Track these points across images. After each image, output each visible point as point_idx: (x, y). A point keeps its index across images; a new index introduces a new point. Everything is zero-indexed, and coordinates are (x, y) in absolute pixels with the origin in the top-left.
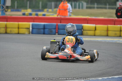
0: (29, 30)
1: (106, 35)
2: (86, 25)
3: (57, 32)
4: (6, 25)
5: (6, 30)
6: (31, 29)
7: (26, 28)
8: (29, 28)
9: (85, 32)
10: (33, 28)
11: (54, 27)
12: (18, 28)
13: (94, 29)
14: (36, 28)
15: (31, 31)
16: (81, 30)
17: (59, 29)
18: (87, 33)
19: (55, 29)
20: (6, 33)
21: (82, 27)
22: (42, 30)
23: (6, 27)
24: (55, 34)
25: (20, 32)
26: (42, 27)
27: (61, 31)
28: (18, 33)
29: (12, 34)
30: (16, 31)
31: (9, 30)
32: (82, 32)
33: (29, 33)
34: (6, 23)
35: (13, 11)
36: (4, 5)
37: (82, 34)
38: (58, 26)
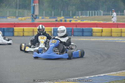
0: (51, 33)
1: (111, 35)
2: (95, 29)
3: (72, 34)
5: (33, 33)
6: (53, 32)
7: (49, 32)
8: (51, 32)
9: (94, 34)
10: (54, 32)
11: (70, 31)
13: (101, 31)
16: (91, 32)
17: (74, 32)
18: (96, 34)
19: (71, 32)
21: (92, 30)
23: (33, 31)
24: (71, 36)
27: (76, 34)
33: (52, 36)
34: (33, 28)
35: (51, 18)
36: (33, 14)
37: (92, 35)
38: (73, 29)
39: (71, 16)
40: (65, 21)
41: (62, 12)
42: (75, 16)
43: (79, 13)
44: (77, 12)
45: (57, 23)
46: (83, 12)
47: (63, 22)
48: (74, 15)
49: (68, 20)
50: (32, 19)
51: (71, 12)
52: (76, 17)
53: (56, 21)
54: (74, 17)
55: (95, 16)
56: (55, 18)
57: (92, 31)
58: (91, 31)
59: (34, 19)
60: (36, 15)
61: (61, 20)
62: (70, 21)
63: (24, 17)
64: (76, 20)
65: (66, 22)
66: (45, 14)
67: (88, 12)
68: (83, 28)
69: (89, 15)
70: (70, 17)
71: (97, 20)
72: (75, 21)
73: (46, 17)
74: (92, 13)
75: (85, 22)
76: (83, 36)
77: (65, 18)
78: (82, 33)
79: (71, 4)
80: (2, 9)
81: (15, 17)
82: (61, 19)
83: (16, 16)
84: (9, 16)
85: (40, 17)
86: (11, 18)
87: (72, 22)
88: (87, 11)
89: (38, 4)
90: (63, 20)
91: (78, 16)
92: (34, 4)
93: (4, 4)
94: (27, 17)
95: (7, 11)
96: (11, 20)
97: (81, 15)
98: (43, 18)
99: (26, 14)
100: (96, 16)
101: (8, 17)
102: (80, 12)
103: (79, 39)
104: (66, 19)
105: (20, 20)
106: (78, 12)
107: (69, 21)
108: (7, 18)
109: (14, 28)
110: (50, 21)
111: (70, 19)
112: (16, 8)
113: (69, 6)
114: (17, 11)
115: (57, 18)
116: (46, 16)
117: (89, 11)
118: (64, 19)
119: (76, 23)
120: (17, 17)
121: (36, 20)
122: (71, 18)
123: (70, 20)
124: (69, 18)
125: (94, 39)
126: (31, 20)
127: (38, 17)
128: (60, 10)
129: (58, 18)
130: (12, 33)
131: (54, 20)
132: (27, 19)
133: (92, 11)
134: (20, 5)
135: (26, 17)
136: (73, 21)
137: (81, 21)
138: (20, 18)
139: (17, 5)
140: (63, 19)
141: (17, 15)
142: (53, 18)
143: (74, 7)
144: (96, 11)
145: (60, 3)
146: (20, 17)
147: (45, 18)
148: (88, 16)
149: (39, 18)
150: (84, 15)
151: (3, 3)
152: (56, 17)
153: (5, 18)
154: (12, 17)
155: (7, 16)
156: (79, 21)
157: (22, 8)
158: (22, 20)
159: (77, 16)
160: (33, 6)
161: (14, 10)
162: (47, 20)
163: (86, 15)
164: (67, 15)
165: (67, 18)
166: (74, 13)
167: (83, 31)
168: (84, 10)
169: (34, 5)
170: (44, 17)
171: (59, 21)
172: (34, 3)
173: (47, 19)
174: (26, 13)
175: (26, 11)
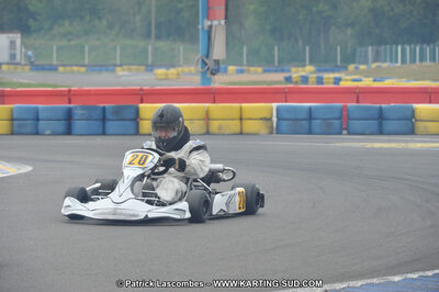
0: (269, 123)
2: (422, 108)
3: (344, 126)
4: (207, 112)
5: (208, 125)
6: (275, 119)
7: (261, 119)
8: (270, 119)
9: (420, 126)
10: (279, 119)
11: (337, 115)
12: (241, 119)
14: (288, 116)
15: (275, 125)
16: (410, 119)
17: (349, 119)
18: (425, 127)
19: (340, 119)
20: (208, 133)
21: (413, 111)
22: (305, 123)
23: (207, 118)
24: (340, 133)
25: (246, 130)
26: (305, 115)
27: (356, 125)
28: (241, 133)
29: (224, 135)
30: (234, 126)
31: (214, 126)
32: (413, 125)
33: (271, 133)
34: (206, 105)
35: (269, 71)
36: (207, 56)
37: (412, 131)
38: (347, 111)
39: (339, 63)
40: (320, 81)
41: (307, 48)
42: (354, 62)
43: (366, 52)
44: (359, 49)
45: (289, 88)
46: (383, 47)
47: (312, 85)
48: (349, 58)
49: (329, 76)
50: (204, 73)
51: (339, 48)
52: (357, 68)
53: (288, 79)
54: (351, 67)
55: (424, 64)
56: (283, 71)
57: (413, 116)
58: (411, 117)
59: (209, 76)
60: (217, 62)
61: (305, 79)
62: (337, 81)
63: (173, 66)
64: (357, 77)
65: (322, 83)
66: (247, 56)
67: (399, 48)
68: (383, 105)
69: (404, 61)
70: (337, 66)
71: (429, 79)
72: (354, 80)
73: (252, 69)
74: (413, 53)
75: (388, 83)
76: (381, 132)
77: (319, 71)
78: (380, 124)
79: (339, 20)
80: (98, 39)
81: (143, 68)
82: (303, 74)
83: (147, 65)
84: (121, 65)
85: (231, 68)
86: (129, 70)
87: (343, 84)
88: (394, 47)
89: (223, 22)
90: (313, 77)
91: (363, 63)
92: (209, 23)
93: (104, 22)
94: (186, 69)
95: (115, 48)
96: (128, 77)
97: (375, 60)
98: (242, 72)
99: (181, 57)
100: (428, 63)
101: (118, 69)
102: (370, 48)
103: (369, 145)
104: (320, 75)
105: (163, 77)
106: (363, 49)
107: (332, 81)
108: (114, 70)
109: (141, 105)
110: (264, 83)
111: (337, 75)
112: (148, 36)
113: (333, 28)
114: (150, 48)
115: (289, 71)
116: (250, 64)
117: (403, 44)
118: (315, 75)
119: (356, 88)
120: (150, 68)
121: (216, 77)
122: (339, 71)
123: (335, 79)
124: (333, 71)
125: (419, 145)
126: (198, 79)
127: (222, 66)
128: (300, 43)
129: (293, 69)
130: (131, 125)
131: (280, 77)
132: (186, 75)
133: (413, 46)
134: (159, 26)
135: (179, 66)
136: (347, 80)
137: (375, 81)
138: (160, 71)
139: (150, 25)
140: (314, 73)
141: (150, 61)
142: (276, 71)
143: (349, 31)
144: (428, 44)
145: (301, 17)
146: (160, 66)
147: (249, 72)
148: (399, 64)
149: (226, 71)
150: (385, 61)
151: (100, 18)
152: (286, 68)
153: (107, 70)
154: (133, 67)
155: (115, 65)
156: (367, 82)
157: (169, 35)
158: (166, 79)
159: (360, 63)
160: (206, 28)
161: (141, 44)
162: (256, 76)
163: (393, 59)
164: (324, 61)
165: (326, 71)
166: (349, 51)
167: (381, 117)
168: (386, 44)
169: (211, 27)
170: (245, 68)
171: (296, 82)
172: (208, 19)
173: (256, 73)
174: (181, 52)
175: (181, 47)
